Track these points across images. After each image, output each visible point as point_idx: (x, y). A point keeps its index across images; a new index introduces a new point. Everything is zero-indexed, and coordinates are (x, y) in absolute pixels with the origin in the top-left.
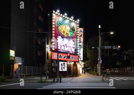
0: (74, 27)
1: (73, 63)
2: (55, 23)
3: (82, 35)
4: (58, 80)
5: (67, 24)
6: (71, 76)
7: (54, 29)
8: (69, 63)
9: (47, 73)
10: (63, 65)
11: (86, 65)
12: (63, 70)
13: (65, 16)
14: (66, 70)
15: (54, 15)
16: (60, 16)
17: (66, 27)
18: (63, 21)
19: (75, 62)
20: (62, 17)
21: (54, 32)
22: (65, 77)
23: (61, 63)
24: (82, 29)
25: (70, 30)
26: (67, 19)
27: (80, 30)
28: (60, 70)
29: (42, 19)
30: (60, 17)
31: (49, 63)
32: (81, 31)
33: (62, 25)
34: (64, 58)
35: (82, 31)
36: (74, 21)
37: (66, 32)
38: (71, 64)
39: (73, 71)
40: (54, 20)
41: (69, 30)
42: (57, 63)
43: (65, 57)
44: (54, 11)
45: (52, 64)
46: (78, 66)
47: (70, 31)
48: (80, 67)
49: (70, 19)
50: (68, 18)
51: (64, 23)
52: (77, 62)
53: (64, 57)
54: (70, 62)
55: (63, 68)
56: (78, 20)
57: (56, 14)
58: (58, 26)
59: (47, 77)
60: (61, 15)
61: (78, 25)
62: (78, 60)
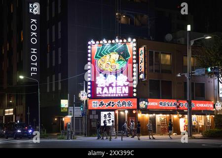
17: (110, 56)
25: (119, 59)
37: (111, 64)
42: (96, 114)
45: (90, 115)
53: (107, 104)
54: (119, 111)
62: (136, 106)
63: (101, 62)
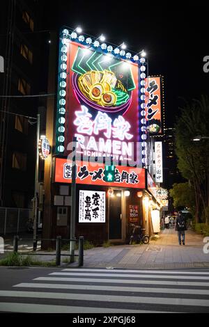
0: (129, 76)
1: (127, 193)
2: (69, 67)
3: (156, 98)
4: (73, 256)
5: (106, 68)
6: (122, 240)
7: (64, 85)
8: (111, 195)
9: (38, 228)
10: (92, 200)
11: (175, 200)
12: (94, 220)
13: (101, 43)
14: (101, 218)
15: (65, 41)
16: (84, 43)
17: (102, 75)
18: (94, 58)
19: (134, 191)
20: (92, 45)
21: (64, 95)
22: (100, 245)
23: (84, 194)
24: (156, 81)
25: (117, 85)
26: (105, 51)
27: (151, 84)
28: (82, 220)
29: (31, 55)
30: (86, 47)
31: (44, 197)
32: (153, 87)
33: (89, 70)
34: (95, 178)
35: (156, 87)
36: (129, 55)
37: (103, 91)
38: (120, 198)
39: (129, 222)
40: (64, 58)
41: (113, 86)
42: (70, 195)
43: (98, 175)
44: (66, 32)
45: (55, 197)
46: (147, 203)
47: (117, 88)
48: (153, 207)
49: (117, 51)
50: (110, 48)
51: (95, 63)
52: (141, 190)
53: (95, 174)
54: (115, 192)
55: (92, 213)
56: (144, 54)
57: (73, 40)
58: (79, 75)
59: (35, 245)
60: (89, 40)
61: (143, 68)
62: (144, 183)
63: (84, 80)
